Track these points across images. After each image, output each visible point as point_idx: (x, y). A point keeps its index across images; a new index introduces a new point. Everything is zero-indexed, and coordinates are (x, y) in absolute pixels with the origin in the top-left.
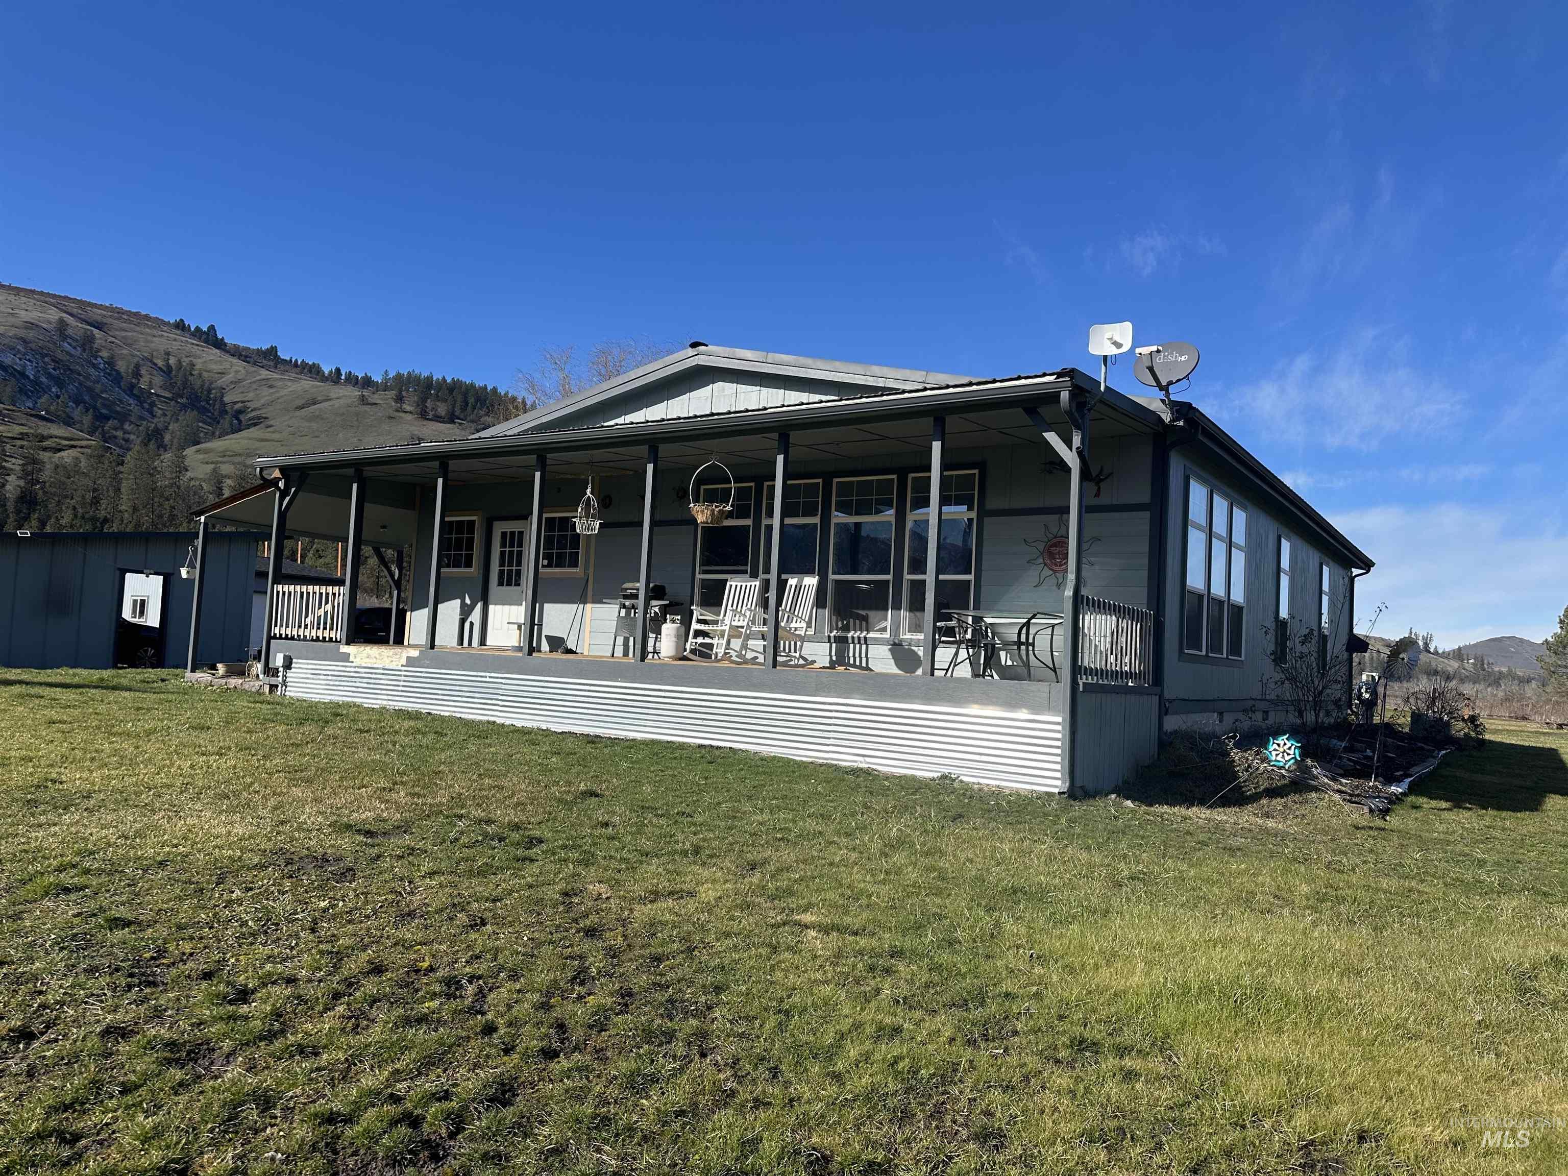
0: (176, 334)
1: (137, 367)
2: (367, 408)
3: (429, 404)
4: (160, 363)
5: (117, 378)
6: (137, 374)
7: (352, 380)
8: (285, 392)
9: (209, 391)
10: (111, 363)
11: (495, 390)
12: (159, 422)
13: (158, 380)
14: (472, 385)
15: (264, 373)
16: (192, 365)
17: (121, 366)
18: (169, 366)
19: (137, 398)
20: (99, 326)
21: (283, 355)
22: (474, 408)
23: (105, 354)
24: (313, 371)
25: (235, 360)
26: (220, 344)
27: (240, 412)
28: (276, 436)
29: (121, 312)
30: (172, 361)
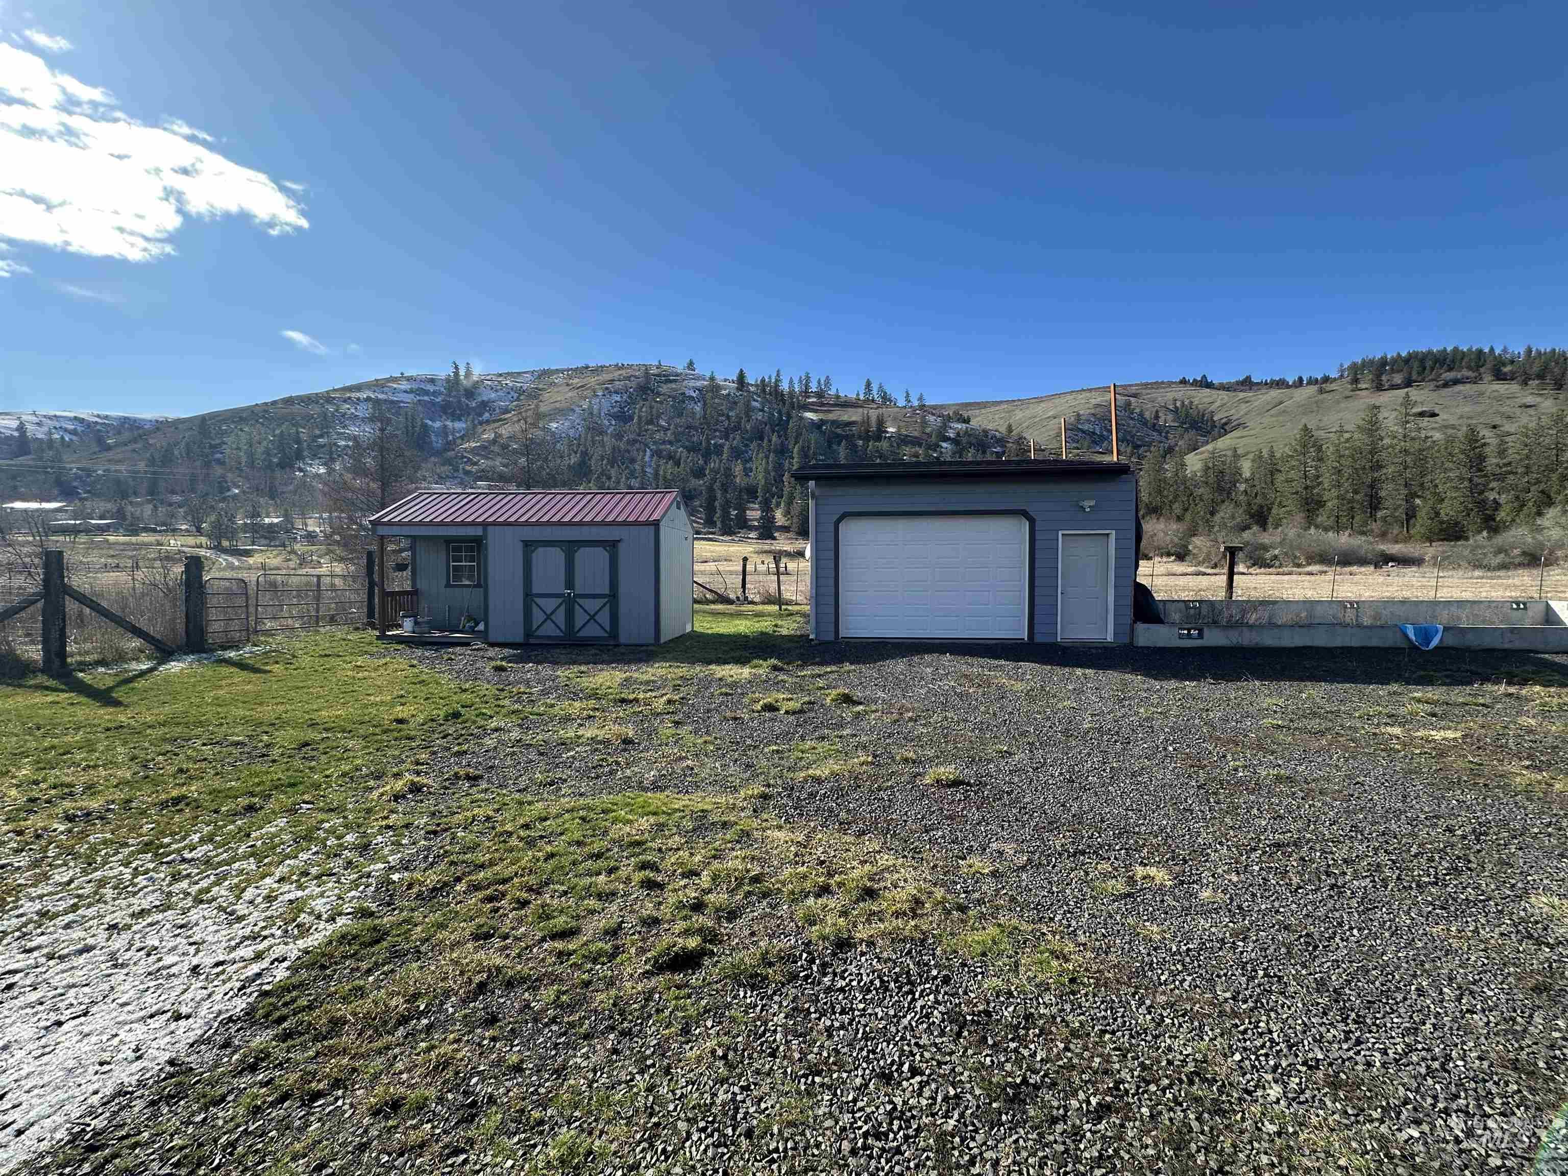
0: (1182, 388)
1: (1157, 412)
2: (1325, 395)
3: (1384, 378)
4: (1171, 407)
5: (1145, 423)
6: (1157, 417)
7: (1312, 382)
8: (1256, 404)
9: (1203, 415)
10: (1141, 414)
11: (1456, 349)
12: (1172, 442)
13: (1170, 417)
14: (1430, 353)
15: (1242, 395)
16: (1191, 402)
17: (1147, 415)
18: (1176, 407)
19: (1157, 431)
20: (1135, 396)
21: (1254, 380)
22: (1432, 369)
23: (1137, 410)
24: (1280, 384)
25: (1221, 392)
26: (1210, 386)
27: (1226, 424)
28: (1252, 432)
29: (1147, 384)
30: (1178, 404)
